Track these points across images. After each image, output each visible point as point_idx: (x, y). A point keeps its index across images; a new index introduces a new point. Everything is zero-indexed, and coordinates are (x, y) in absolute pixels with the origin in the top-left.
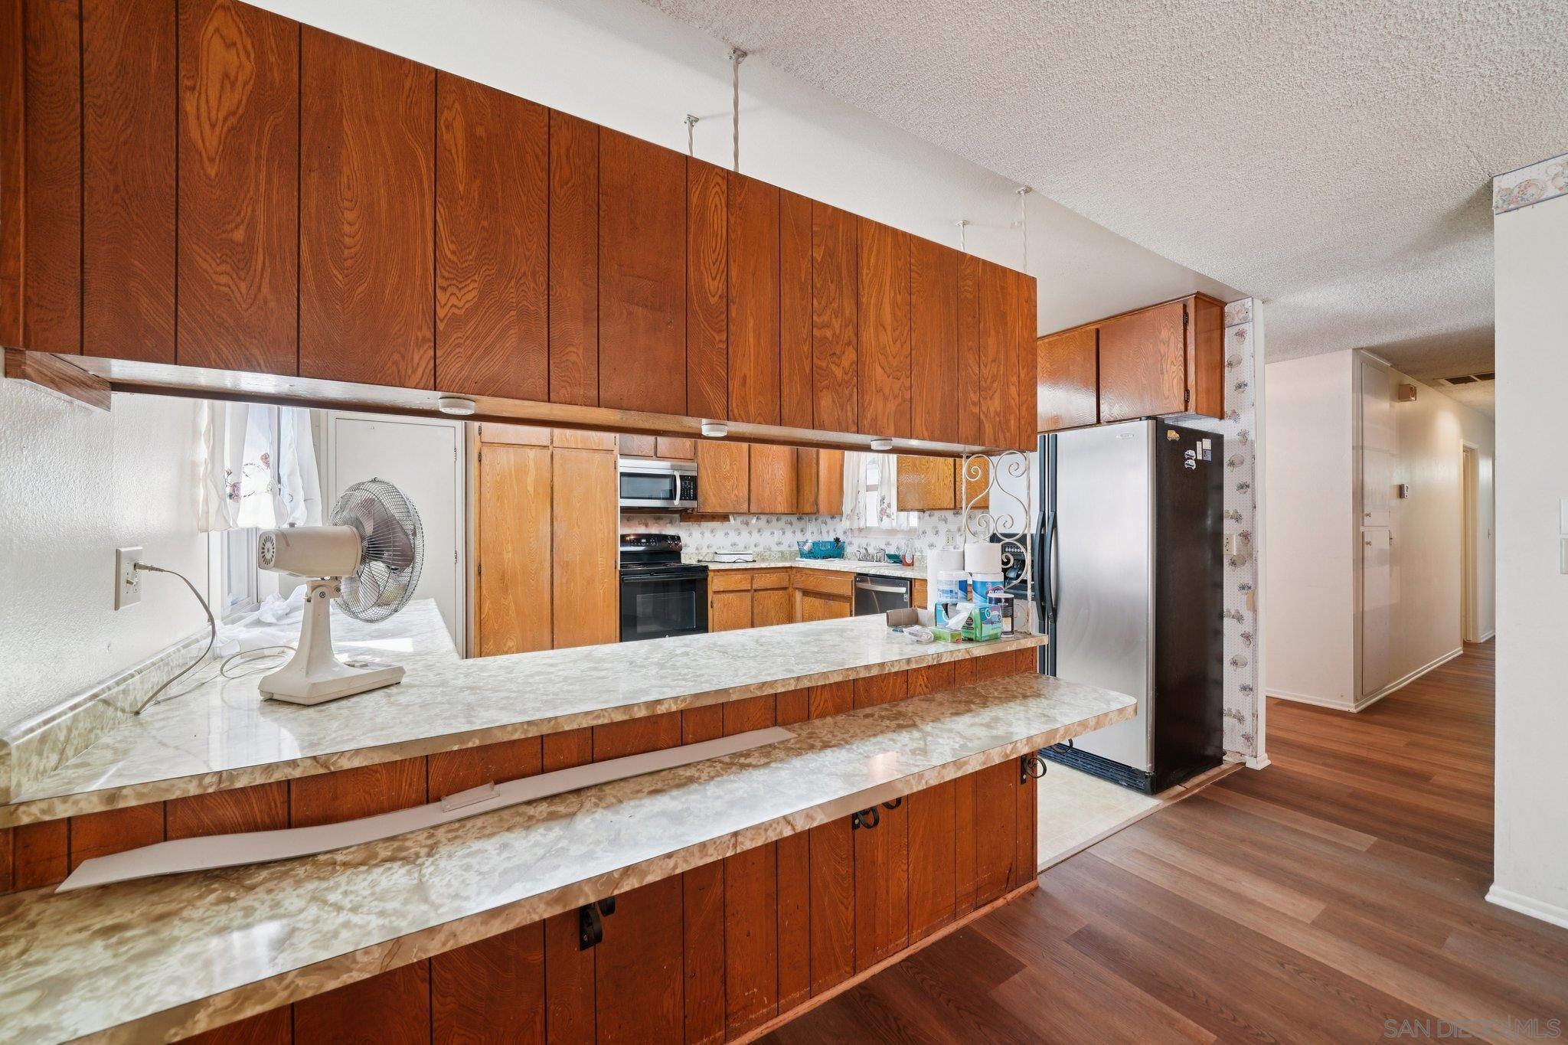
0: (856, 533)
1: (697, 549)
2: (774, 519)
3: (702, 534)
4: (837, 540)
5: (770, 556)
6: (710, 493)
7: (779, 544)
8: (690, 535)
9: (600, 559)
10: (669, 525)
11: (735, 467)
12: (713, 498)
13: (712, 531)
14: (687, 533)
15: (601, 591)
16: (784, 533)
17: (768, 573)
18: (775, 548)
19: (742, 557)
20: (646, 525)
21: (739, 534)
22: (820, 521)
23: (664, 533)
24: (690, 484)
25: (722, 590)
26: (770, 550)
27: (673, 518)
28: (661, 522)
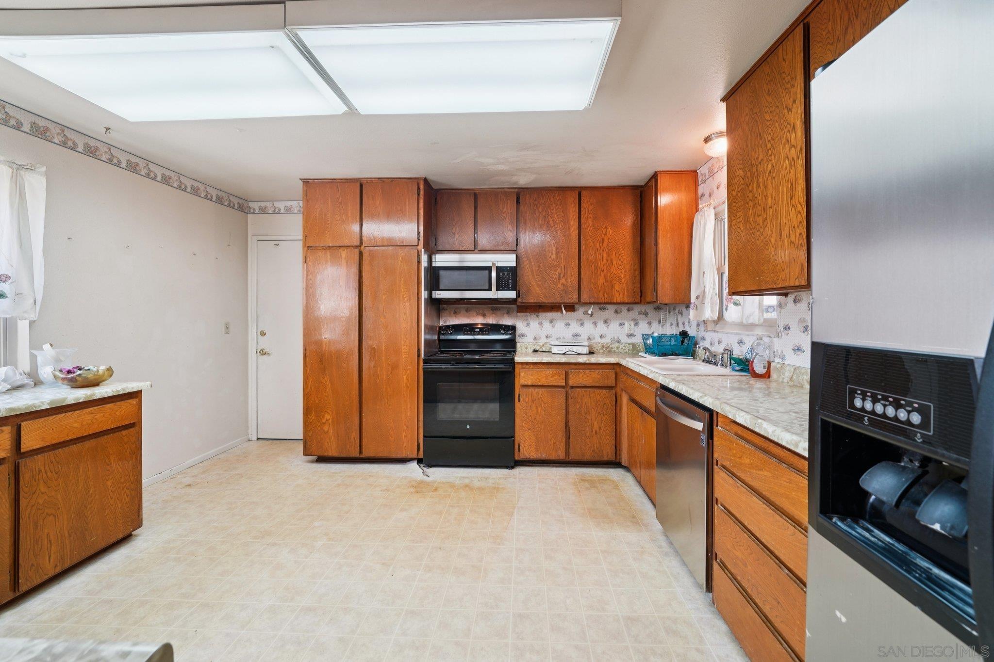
0: (710, 326)
1: (535, 339)
2: (624, 309)
3: (541, 324)
4: (684, 334)
5: (618, 348)
6: (534, 283)
7: (630, 335)
8: (528, 325)
9: (403, 347)
10: (505, 315)
11: (562, 255)
12: (537, 288)
13: (551, 322)
14: (525, 324)
15: (405, 377)
16: (636, 324)
17: (588, 369)
18: (625, 340)
19: (575, 349)
20: (484, 316)
21: (582, 324)
22: (677, 311)
23: (501, 323)
24: (508, 274)
25: (530, 383)
26: (619, 341)
27: (510, 308)
28: (498, 313)
